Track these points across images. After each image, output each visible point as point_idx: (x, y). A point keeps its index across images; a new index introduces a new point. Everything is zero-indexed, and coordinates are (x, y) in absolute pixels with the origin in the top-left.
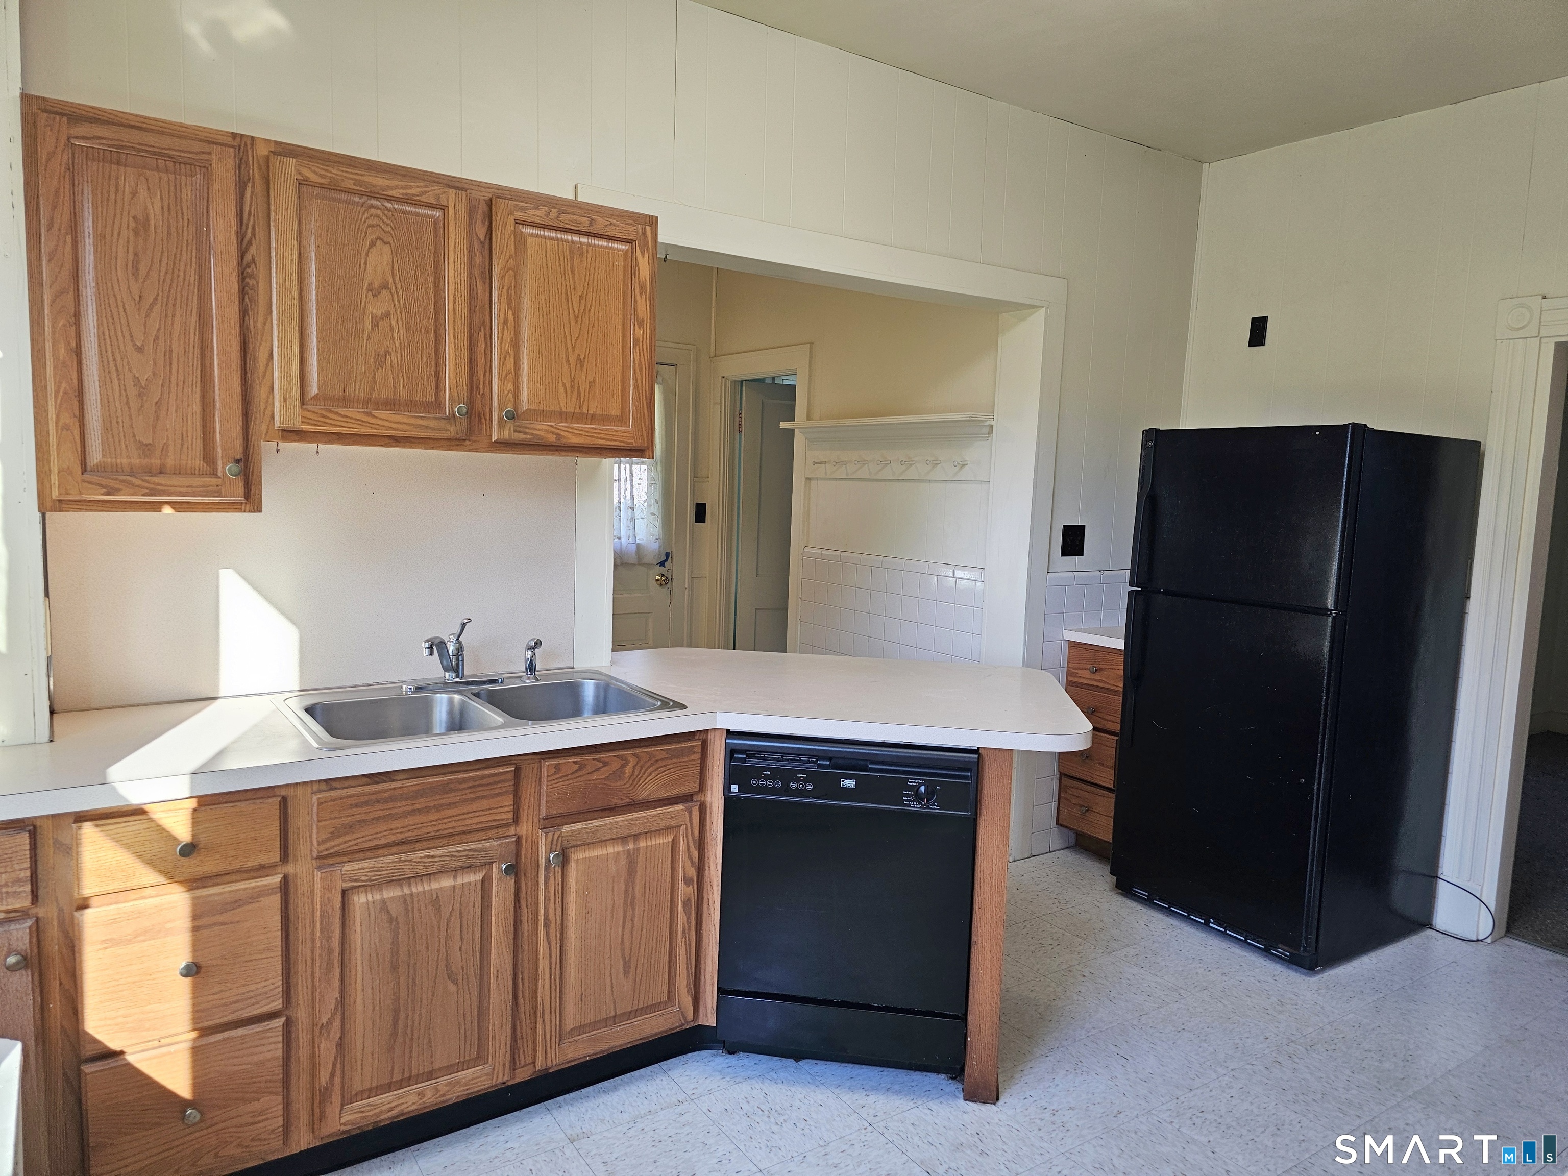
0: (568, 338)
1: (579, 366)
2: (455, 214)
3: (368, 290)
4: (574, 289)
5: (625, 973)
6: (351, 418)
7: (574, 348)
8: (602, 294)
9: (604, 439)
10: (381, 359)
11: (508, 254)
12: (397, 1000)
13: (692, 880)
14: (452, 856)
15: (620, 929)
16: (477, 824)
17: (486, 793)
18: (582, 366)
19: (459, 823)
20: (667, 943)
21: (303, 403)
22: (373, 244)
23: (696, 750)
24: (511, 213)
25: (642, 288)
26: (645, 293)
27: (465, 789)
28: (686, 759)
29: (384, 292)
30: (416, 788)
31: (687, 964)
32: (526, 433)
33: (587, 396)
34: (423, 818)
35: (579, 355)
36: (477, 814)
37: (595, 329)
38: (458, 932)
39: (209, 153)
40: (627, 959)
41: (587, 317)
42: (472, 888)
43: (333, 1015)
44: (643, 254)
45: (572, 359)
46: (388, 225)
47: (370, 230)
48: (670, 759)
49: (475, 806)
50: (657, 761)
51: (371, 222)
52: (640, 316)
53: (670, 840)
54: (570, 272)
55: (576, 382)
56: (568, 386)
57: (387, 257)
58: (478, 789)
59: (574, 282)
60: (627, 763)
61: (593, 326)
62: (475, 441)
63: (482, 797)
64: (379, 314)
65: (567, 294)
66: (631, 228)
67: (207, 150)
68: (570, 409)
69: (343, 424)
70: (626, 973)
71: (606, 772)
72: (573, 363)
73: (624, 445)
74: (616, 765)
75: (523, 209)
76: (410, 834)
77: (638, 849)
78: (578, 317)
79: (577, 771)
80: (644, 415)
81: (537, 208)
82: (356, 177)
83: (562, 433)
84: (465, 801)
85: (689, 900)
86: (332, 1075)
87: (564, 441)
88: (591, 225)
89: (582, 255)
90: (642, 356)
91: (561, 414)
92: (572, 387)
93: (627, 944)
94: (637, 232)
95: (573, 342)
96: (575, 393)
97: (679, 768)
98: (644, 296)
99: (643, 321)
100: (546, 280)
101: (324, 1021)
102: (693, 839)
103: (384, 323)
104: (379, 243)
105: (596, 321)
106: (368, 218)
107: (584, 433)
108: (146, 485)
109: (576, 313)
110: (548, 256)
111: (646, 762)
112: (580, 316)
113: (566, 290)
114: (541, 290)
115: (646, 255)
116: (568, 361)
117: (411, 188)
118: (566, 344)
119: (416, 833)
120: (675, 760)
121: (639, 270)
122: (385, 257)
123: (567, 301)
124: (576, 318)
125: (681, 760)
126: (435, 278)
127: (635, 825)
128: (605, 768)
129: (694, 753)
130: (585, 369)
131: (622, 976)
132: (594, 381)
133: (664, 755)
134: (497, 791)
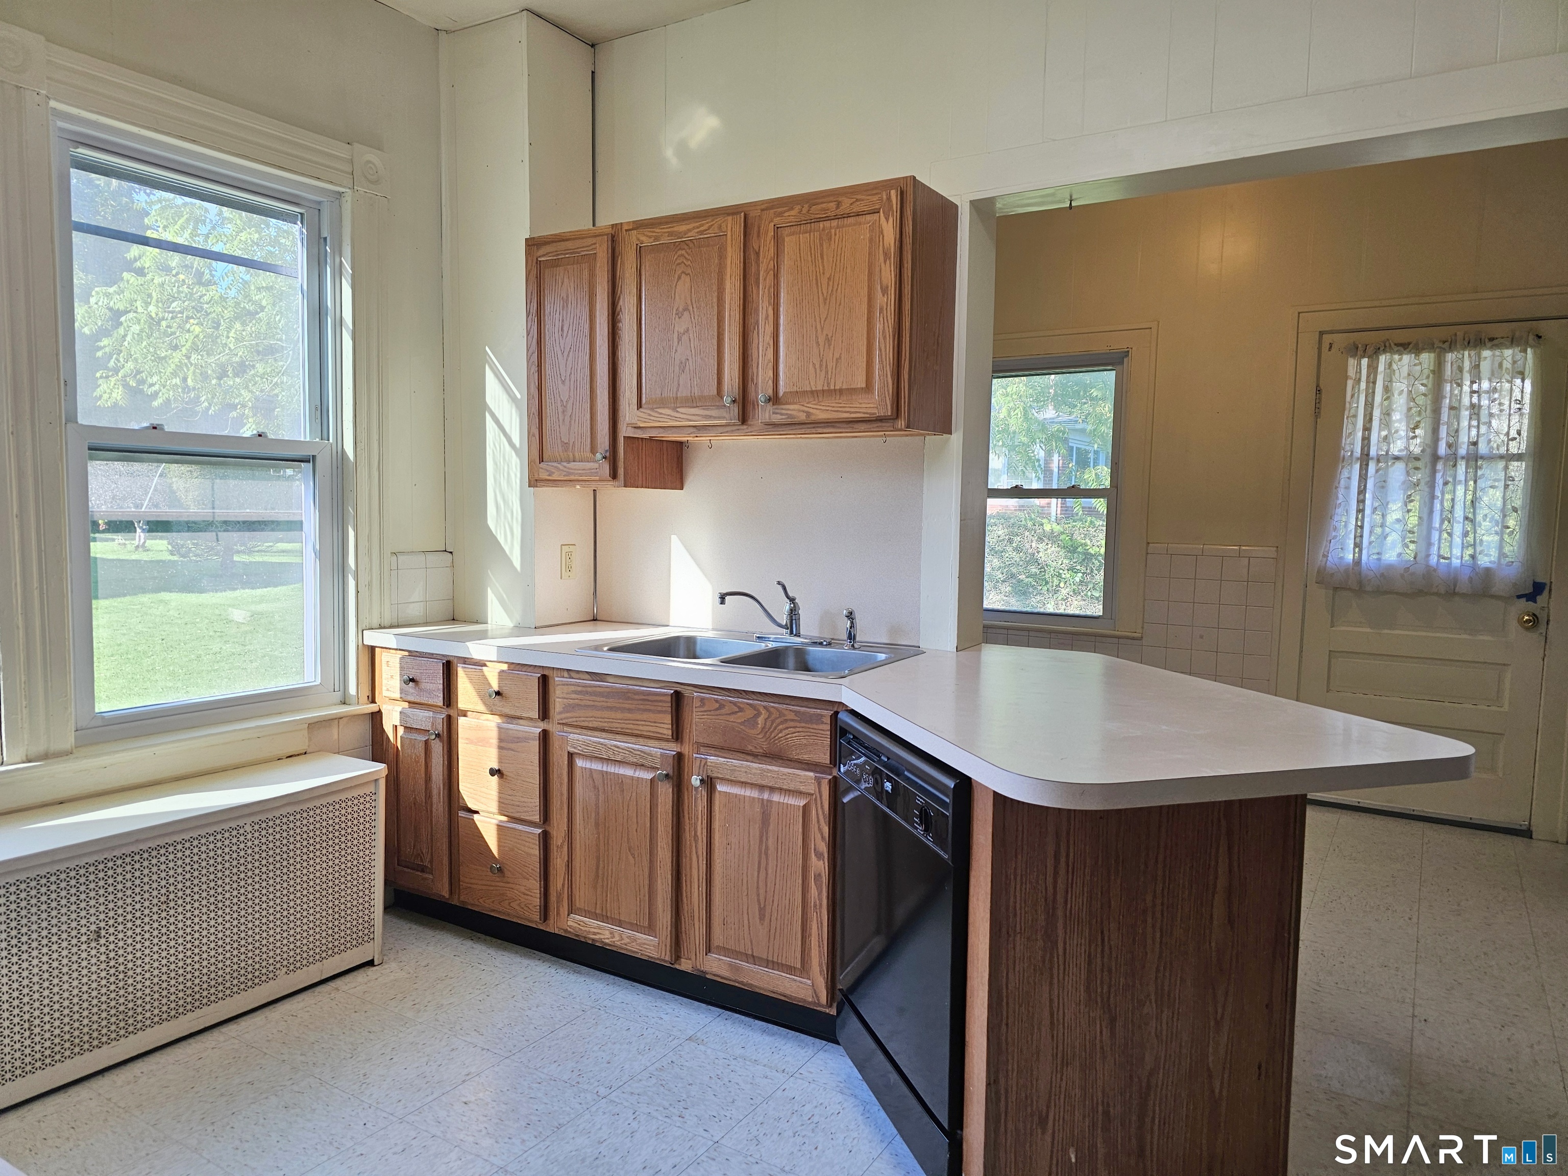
0: (818, 320)
1: (827, 345)
2: (732, 236)
3: (676, 314)
4: (824, 273)
5: (760, 919)
6: (665, 415)
7: (822, 329)
8: (849, 271)
9: (848, 412)
10: (683, 367)
11: (769, 257)
12: (598, 850)
13: (822, 854)
14: (630, 752)
15: (756, 874)
16: (647, 731)
17: (652, 708)
18: (829, 345)
19: (635, 727)
20: (800, 909)
21: (640, 405)
22: (679, 278)
23: (824, 720)
24: (772, 221)
25: (886, 255)
26: (890, 258)
27: (638, 700)
28: (815, 726)
29: (685, 313)
30: (608, 690)
31: (819, 942)
32: (782, 414)
33: (834, 373)
34: (613, 715)
35: (827, 335)
36: (647, 723)
37: (841, 307)
38: (635, 815)
39: (595, 244)
40: (762, 906)
41: (834, 296)
42: (644, 783)
43: (564, 842)
44: (887, 220)
45: (821, 340)
46: (688, 260)
47: (678, 267)
48: (799, 722)
49: (645, 716)
50: (786, 720)
51: (678, 261)
52: (884, 283)
53: (802, 805)
54: (819, 258)
55: (824, 361)
56: (817, 366)
57: (688, 285)
58: (647, 703)
59: (824, 267)
60: (759, 714)
61: (840, 304)
62: (750, 425)
63: (649, 710)
64: (682, 331)
65: (816, 279)
66: (875, 198)
67: (594, 241)
68: (820, 388)
69: (660, 419)
70: (762, 917)
71: (740, 718)
72: (822, 344)
73: (868, 416)
74: (750, 713)
75: (780, 214)
76: (606, 724)
77: (771, 801)
78: (826, 299)
79: (717, 709)
80: (887, 383)
81: (792, 209)
82: (669, 230)
83: (811, 410)
84: (639, 709)
85: (820, 875)
86: (563, 885)
87: (813, 418)
88: (838, 207)
89: (830, 239)
90: (886, 324)
91: (812, 392)
92: (821, 366)
93: (762, 891)
94: (882, 200)
95: (822, 322)
96: (823, 372)
97: (809, 734)
98: (888, 262)
99: (887, 287)
100: (800, 272)
101: (559, 844)
102: (823, 813)
103: (685, 338)
104: (683, 275)
105: (843, 299)
106: (676, 259)
107: (830, 408)
108: (565, 469)
109: (825, 295)
110: (802, 249)
111: (777, 718)
112: (828, 297)
113: (816, 276)
114: (796, 282)
115: (891, 220)
116: (818, 343)
117: (702, 225)
118: (816, 328)
119: (610, 725)
120: (803, 725)
121: (883, 236)
122: (686, 285)
123: (817, 286)
124: (825, 300)
125: (809, 726)
126: (718, 293)
127: (767, 776)
128: (740, 714)
129: (823, 723)
130: (832, 347)
131: (758, 920)
132: (840, 357)
133: (792, 716)
134: (659, 708)
